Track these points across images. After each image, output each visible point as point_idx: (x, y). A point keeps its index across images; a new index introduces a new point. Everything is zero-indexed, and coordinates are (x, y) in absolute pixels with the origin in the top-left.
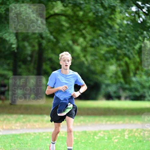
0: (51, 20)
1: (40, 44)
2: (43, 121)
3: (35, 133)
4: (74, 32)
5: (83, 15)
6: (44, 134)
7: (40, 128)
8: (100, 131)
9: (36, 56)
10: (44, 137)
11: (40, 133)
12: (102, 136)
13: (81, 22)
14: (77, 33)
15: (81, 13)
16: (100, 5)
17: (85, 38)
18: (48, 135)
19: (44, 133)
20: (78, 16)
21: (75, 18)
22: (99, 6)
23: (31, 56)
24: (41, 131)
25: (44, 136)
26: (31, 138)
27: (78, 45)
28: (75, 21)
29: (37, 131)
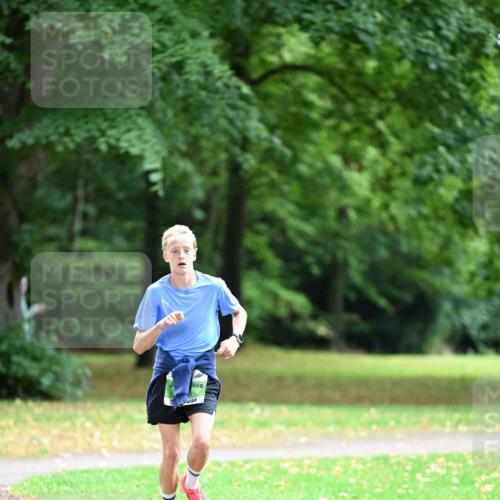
0: (273, 87)
1: (235, 168)
2: (243, 422)
4: (346, 127)
5: (378, 71)
6: (248, 466)
7: (234, 446)
8: (434, 458)
9: (220, 206)
10: (248, 478)
11: (233, 464)
12: (442, 472)
13: (373, 93)
15: (371, 65)
16: (431, 33)
17: (383, 146)
18: (261, 470)
19: (246, 462)
20: (360, 73)
21: (351, 79)
22: (427, 37)
23: (206, 206)
24: (237, 456)
25: (249, 472)
27: (361, 169)
28: (352, 91)
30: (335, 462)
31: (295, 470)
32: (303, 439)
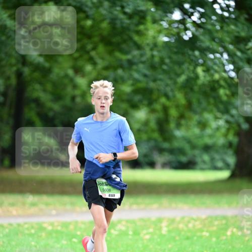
2: (24, 204)
3: (11, 225)
5: (92, 27)
6: (26, 226)
7: (19, 216)
8: (120, 221)
10: (26, 232)
11: (19, 225)
12: (124, 228)
13: (89, 37)
14: (81, 56)
16: (119, 8)
17: (94, 64)
18: (32, 227)
19: (26, 223)
20: (83, 28)
22: (117, 10)
23: (5, 94)
24: (21, 221)
25: (28, 229)
26: (5, 233)
27: (83, 76)
29: (14, 221)
30: (70, 223)
31: (50, 228)
32: (54, 212)
